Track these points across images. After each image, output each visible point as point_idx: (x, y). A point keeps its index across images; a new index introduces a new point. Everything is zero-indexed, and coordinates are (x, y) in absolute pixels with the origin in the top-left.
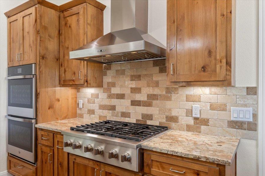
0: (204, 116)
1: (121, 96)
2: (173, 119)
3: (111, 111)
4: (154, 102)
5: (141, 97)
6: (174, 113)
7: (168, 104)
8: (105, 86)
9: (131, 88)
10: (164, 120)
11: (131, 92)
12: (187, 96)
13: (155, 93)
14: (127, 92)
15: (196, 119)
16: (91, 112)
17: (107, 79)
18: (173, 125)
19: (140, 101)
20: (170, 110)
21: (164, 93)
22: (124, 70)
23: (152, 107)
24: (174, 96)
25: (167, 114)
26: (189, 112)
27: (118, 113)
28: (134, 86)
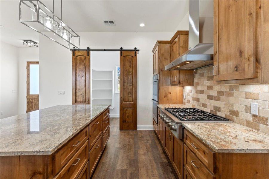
0: (262, 115)
1: (202, 92)
2: (235, 113)
3: (197, 102)
4: (222, 97)
5: (213, 93)
6: (236, 109)
7: (231, 100)
8: (195, 84)
9: (207, 86)
10: (228, 114)
11: (208, 89)
12: (246, 93)
13: (222, 90)
14: (205, 89)
15: (255, 116)
16: (189, 101)
17: (196, 80)
18: (235, 118)
19: (212, 96)
20: (232, 105)
21: (228, 90)
22: (203, 73)
23: (220, 101)
24: (236, 93)
25: (231, 108)
26: (248, 109)
27: (200, 103)
28: (209, 85)
